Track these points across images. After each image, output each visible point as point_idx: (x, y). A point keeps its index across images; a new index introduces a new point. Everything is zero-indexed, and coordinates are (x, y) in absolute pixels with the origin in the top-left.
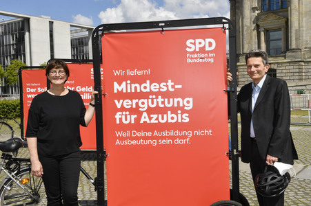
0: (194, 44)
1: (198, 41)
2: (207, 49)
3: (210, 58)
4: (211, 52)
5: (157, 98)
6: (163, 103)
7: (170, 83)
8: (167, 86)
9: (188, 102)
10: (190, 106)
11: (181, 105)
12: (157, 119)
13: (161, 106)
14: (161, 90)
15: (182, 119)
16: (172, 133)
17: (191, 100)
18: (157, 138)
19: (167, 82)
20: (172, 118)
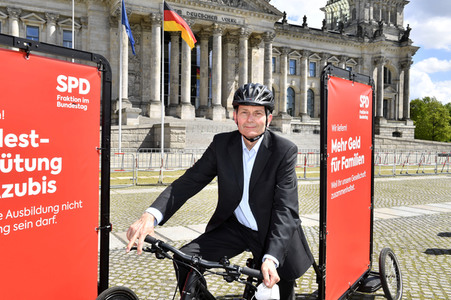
0: (66, 82)
1: (71, 79)
2: (81, 92)
3: (84, 104)
4: (85, 96)
5: (13, 157)
6: (22, 165)
7: (34, 135)
8: (29, 139)
9: (56, 164)
10: (58, 170)
11: (47, 168)
12: (13, 191)
13: (19, 169)
14: (21, 145)
15: (47, 188)
16: (34, 211)
17: (59, 160)
18: (11, 222)
19: (29, 133)
20: (35, 188)
